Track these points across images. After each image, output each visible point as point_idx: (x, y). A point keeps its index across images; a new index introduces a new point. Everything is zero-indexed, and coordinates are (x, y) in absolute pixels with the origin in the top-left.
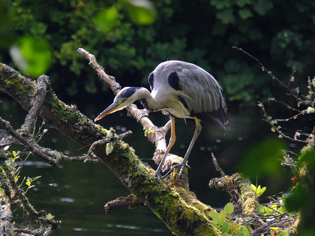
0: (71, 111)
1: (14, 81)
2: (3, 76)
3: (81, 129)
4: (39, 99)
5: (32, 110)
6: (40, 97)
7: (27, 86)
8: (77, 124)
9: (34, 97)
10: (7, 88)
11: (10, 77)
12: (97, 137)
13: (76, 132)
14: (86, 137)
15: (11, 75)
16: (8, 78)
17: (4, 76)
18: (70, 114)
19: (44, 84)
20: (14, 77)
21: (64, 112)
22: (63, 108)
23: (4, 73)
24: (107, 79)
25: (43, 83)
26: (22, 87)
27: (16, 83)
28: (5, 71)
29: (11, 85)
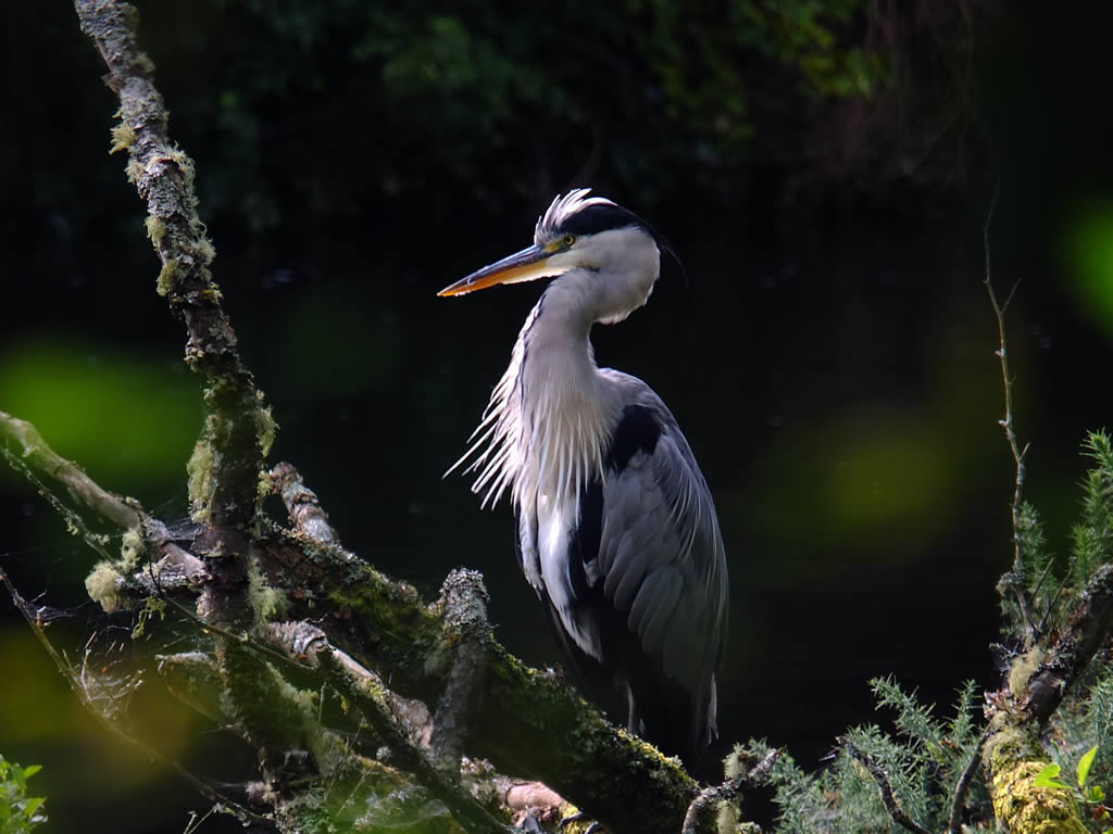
0: (550, 689)
1: (360, 595)
2: (323, 577)
3: (589, 750)
4: (474, 657)
5: (453, 695)
6: (475, 650)
7: (405, 611)
8: (576, 733)
9: (452, 648)
10: (339, 620)
11: (347, 580)
12: (634, 772)
13: (572, 760)
14: (602, 775)
15: (349, 574)
16: (338, 584)
17: (326, 579)
18: (550, 698)
19: (479, 602)
20: (358, 581)
21: (529, 693)
22: (526, 679)
23: (324, 569)
24: (112, 507)
25: (473, 599)
26: (388, 613)
27: (368, 601)
28: (328, 560)
29: (355, 610)
